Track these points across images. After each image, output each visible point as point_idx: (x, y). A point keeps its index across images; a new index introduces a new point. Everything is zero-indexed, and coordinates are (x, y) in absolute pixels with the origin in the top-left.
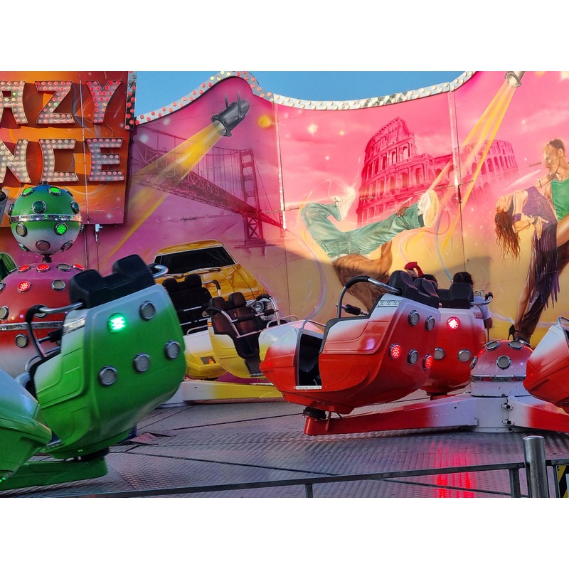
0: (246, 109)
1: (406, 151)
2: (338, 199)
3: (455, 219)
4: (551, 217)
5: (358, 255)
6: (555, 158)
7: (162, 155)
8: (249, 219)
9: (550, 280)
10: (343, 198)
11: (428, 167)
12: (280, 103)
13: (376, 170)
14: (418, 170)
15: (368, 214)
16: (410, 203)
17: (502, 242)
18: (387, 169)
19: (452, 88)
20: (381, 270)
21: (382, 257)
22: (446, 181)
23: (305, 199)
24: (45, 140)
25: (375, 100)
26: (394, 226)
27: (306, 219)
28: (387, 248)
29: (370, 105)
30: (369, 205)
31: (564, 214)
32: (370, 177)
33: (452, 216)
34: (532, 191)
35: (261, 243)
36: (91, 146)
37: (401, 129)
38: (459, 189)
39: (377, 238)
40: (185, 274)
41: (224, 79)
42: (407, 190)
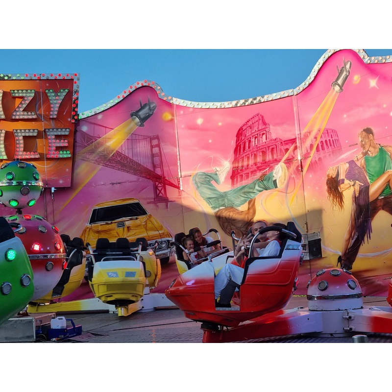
0: (154, 108)
1: (264, 136)
2: (218, 169)
3: (299, 183)
4: (365, 181)
5: (232, 207)
6: (367, 141)
7: (97, 140)
8: (157, 183)
9: (365, 224)
10: (221, 168)
11: (279, 147)
12: (177, 104)
13: (244, 150)
14: (273, 149)
15: (239, 179)
16: (268, 171)
17: (331, 198)
18: (251, 148)
19: (295, 93)
20: (248, 218)
22: (292, 156)
23: (195, 169)
24: (17, 130)
25: (242, 102)
27: (196, 183)
28: (252, 203)
29: (239, 105)
30: (239, 173)
31: (374, 179)
32: (239, 154)
33: (297, 181)
34: (352, 163)
35: (166, 200)
36: (48, 134)
37: (261, 121)
38: (301, 162)
39: (246, 196)
40: (113, 222)
41: (139, 88)
42: (265, 163)
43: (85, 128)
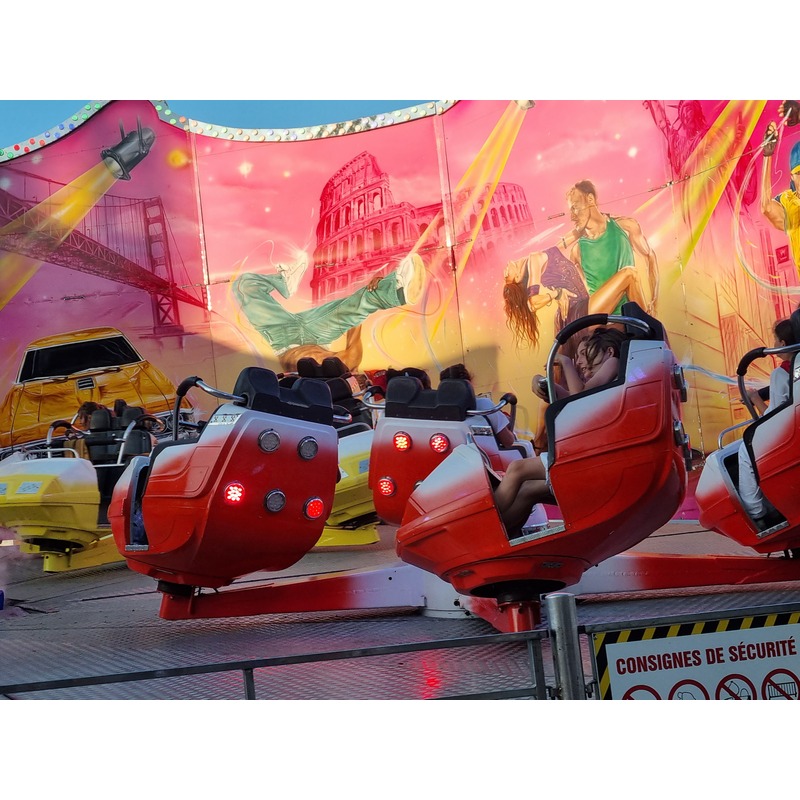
0: (151, 141)
1: (378, 198)
2: (284, 267)
3: (448, 293)
4: (580, 289)
5: (314, 345)
6: (583, 207)
7: (31, 207)
8: (160, 297)
10: (291, 265)
11: (409, 220)
12: (199, 133)
13: (337, 226)
14: (395, 225)
15: (327, 288)
17: (514, 325)
18: (351, 224)
19: (440, 111)
21: (348, 348)
22: (435, 240)
23: (237, 268)
25: (331, 128)
26: (364, 304)
27: (240, 296)
28: (354, 336)
29: (324, 135)
30: (327, 274)
31: (598, 284)
32: (328, 236)
33: (444, 290)
34: (554, 253)
35: (178, 331)
37: (370, 168)
38: (453, 251)
39: (341, 321)
40: (69, 377)
42: (381, 253)
43: (5, 184)
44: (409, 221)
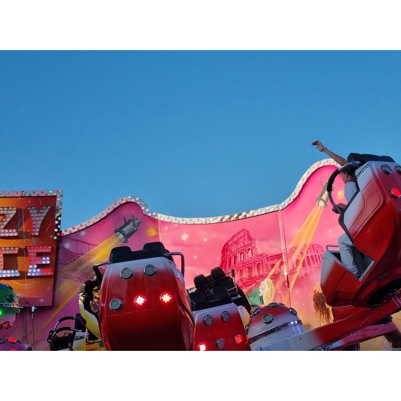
0: (139, 224)
1: (250, 251)
7: (80, 257)
12: (162, 220)
13: (230, 265)
14: (258, 265)
16: (254, 287)
17: (319, 314)
18: (237, 264)
19: (281, 208)
22: (279, 272)
25: (227, 217)
29: (224, 221)
32: (225, 270)
33: (283, 297)
36: (29, 251)
37: (246, 237)
38: (287, 278)
40: (95, 341)
41: (123, 204)
42: (251, 279)
43: (67, 246)
44: (266, 263)
